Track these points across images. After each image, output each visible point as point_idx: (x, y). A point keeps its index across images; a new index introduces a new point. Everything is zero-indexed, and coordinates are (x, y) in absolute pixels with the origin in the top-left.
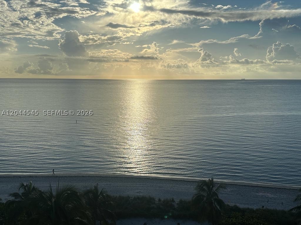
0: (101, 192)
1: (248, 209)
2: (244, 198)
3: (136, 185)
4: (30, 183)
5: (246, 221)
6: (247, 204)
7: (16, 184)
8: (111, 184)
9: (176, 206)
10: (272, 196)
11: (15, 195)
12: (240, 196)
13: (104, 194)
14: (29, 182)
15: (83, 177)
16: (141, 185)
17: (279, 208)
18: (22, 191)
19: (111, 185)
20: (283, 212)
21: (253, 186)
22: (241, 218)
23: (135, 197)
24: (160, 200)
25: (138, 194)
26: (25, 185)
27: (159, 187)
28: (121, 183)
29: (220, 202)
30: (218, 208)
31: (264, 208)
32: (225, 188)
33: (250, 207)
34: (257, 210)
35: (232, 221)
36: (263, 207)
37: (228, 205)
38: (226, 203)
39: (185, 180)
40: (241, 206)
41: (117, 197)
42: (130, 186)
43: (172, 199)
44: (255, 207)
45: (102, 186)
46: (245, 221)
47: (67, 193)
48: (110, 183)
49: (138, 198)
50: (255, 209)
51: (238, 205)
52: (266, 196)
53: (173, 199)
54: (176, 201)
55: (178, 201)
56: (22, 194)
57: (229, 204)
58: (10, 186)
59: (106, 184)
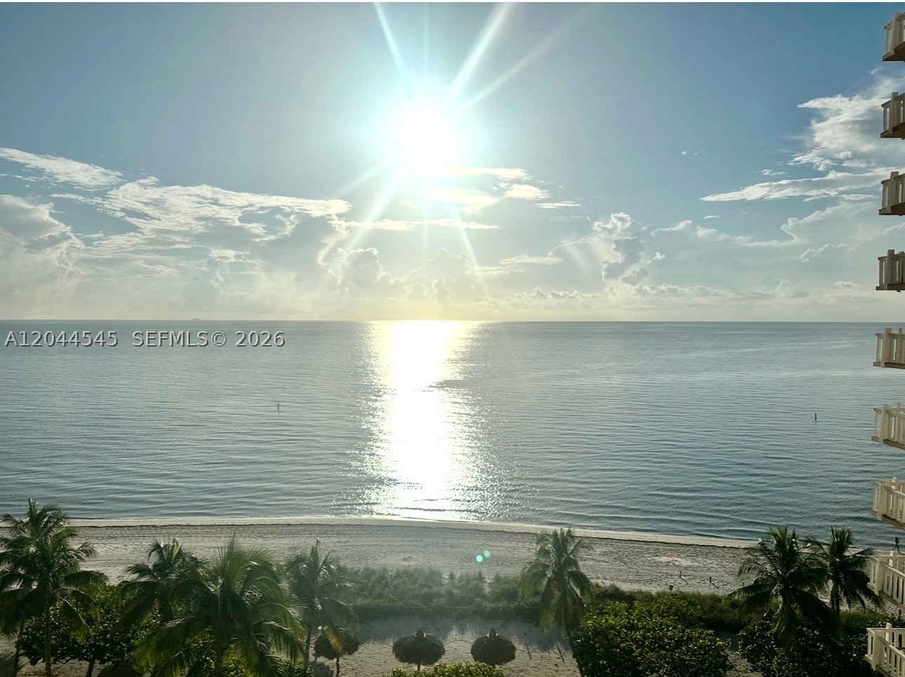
0: (325, 561)
1: (641, 592)
2: (630, 568)
3: (401, 543)
4: (174, 541)
5: (636, 621)
6: (637, 581)
7: (145, 543)
8: (347, 541)
9: (487, 590)
10: (689, 563)
11: (140, 569)
12: (622, 564)
13: (332, 567)
14: (172, 538)
15: (289, 525)
16: (413, 544)
17: (706, 590)
18: (154, 559)
19: (349, 544)
20: (716, 599)
21: (647, 542)
22: (626, 613)
23: (398, 572)
24: (452, 577)
25: (406, 563)
26: (162, 546)
27: (451, 546)
28: (369, 539)
29: (582, 580)
30: (578, 592)
31: (674, 590)
32: (589, 547)
33: (645, 588)
34: (659, 594)
35: (607, 621)
36: (671, 587)
37: (597, 586)
38: (592, 581)
39: (505, 530)
40: (625, 587)
41: (359, 570)
42: (389, 545)
43: (477, 574)
44: (654, 589)
45: (329, 546)
46: (634, 620)
47: (251, 566)
48: (347, 539)
49: (405, 572)
50: (654, 594)
51: (618, 584)
52: (676, 563)
53: (480, 574)
54: (487, 577)
55: (490, 577)
56: (155, 566)
57: (599, 582)
58: (131, 547)
59: (337, 540)
